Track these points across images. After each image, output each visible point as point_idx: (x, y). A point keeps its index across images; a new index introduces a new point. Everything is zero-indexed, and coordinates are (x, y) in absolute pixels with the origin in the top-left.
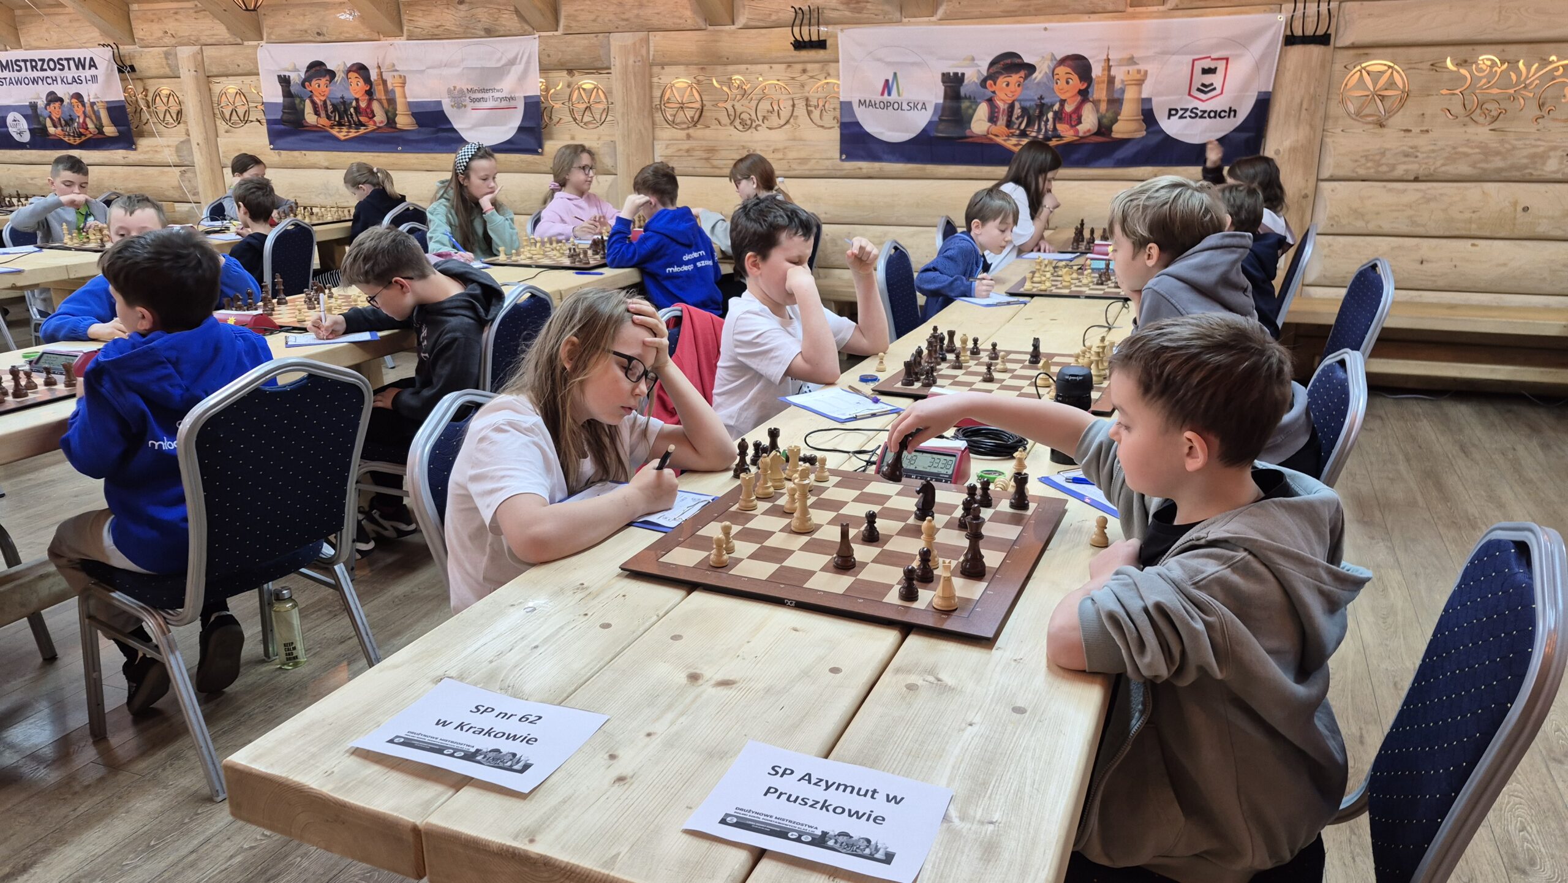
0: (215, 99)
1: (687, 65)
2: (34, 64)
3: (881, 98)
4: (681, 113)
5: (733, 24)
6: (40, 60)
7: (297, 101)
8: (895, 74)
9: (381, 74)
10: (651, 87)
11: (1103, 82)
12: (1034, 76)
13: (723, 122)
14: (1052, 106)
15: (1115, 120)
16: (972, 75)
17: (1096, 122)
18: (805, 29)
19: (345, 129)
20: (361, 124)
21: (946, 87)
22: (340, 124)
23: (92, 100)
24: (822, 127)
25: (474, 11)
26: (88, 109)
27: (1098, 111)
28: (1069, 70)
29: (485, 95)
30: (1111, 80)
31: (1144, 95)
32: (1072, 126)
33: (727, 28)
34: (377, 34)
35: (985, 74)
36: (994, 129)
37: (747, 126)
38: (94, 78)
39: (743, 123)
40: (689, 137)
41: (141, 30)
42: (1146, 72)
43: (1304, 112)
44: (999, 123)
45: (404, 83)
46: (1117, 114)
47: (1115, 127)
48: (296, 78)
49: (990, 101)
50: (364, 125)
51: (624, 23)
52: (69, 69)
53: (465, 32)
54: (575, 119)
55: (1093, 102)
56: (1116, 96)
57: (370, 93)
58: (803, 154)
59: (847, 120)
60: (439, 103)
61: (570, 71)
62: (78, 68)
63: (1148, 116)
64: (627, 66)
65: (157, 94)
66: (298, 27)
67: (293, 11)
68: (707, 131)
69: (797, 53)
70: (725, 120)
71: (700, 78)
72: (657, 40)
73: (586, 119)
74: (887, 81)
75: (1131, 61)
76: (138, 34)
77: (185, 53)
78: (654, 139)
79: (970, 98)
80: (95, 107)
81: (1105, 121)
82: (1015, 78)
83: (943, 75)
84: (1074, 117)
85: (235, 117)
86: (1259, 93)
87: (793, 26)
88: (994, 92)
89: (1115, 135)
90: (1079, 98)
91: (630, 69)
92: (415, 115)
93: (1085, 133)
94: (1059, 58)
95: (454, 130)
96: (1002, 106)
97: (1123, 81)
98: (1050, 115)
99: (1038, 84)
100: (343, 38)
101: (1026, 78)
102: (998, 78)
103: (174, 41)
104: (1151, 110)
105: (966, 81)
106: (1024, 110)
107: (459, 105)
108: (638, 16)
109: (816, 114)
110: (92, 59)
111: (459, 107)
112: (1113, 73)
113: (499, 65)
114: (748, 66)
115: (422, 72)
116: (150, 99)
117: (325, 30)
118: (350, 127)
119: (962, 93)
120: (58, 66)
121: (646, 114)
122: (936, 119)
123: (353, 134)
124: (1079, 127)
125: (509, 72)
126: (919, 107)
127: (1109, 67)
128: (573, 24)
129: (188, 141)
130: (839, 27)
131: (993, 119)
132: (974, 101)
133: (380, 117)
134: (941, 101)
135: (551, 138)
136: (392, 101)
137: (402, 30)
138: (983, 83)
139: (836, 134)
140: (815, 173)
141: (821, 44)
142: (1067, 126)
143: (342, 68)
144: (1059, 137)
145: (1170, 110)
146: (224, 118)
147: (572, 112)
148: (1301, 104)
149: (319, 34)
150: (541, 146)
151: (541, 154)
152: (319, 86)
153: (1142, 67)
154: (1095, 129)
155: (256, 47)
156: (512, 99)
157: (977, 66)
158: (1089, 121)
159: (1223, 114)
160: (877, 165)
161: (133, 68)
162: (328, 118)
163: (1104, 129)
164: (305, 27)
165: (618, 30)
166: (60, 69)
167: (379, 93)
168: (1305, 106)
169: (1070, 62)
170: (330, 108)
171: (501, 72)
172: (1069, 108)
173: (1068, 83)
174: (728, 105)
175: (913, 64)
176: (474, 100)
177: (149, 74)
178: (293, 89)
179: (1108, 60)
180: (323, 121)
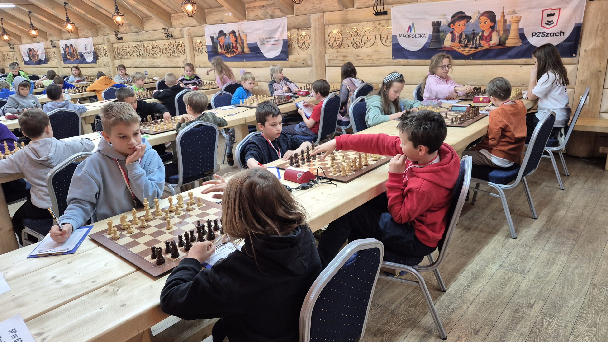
0: (194, 45)
1: (337, 24)
3: (407, 33)
4: (335, 43)
5: (353, 7)
7: (216, 45)
8: (413, 23)
9: (239, 34)
10: (324, 34)
11: (501, 22)
12: (471, 21)
13: (350, 46)
14: (479, 33)
15: (507, 39)
16: (445, 22)
17: (498, 40)
18: (378, 7)
19: (229, 54)
20: (234, 52)
21: (433, 27)
22: (228, 52)
24: (386, 46)
25: (267, 10)
27: (499, 35)
28: (486, 18)
29: (271, 40)
30: (505, 21)
31: (520, 27)
32: (487, 42)
33: (351, 9)
34: (239, 20)
35: (450, 21)
36: (454, 44)
37: (358, 47)
39: (357, 46)
40: (337, 52)
41: (174, 23)
42: (521, 17)
43: (599, 32)
44: (455, 42)
45: (246, 37)
46: (508, 36)
47: (507, 42)
48: (215, 36)
49: (452, 33)
50: (235, 52)
51: (315, 10)
53: (264, 17)
54: (299, 47)
55: (496, 31)
56: (507, 28)
57: (236, 41)
58: (378, 57)
59: (394, 43)
60: (257, 43)
61: (298, 29)
63: (522, 37)
64: (316, 26)
65: (179, 44)
66: (216, 19)
67: (214, 14)
68: (344, 49)
69: (376, 17)
71: (342, 29)
72: (327, 15)
73: (303, 46)
74: (410, 26)
75: (514, 12)
76: (173, 24)
77: (185, 29)
78: (325, 53)
79: (444, 32)
81: (502, 39)
82: (462, 22)
83: (432, 22)
84: (488, 38)
85: (199, 51)
86: (576, 24)
87: (374, 6)
88: (454, 29)
89: (507, 45)
90: (490, 30)
91: (317, 27)
92: (249, 48)
93: (493, 44)
94: (481, 13)
95: (261, 53)
96: (457, 34)
97: (510, 21)
98: (478, 37)
99: (473, 24)
100: (228, 22)
101: (467, 22)
102: (455, 23)
103: (182, 26)
104: (523, 34)
105: (442, 25)
106: (467, 36)
107: (263, 44)
108: (319, 7)
109: (384, 41)
111: (263, 45)
112: (506, 18)
113: (275, 29)
114: (359, 23)
115: (251, 32)
116: (177, 45)
117: (223, 20)
118: (231, 53)
119: (440, 30)
121: (322, 44)
122: (430, 41)
123: (232, 56)
124: (490, 42)
125: (278, 31)
126: (423, 36)
127: (504, 16)
128: (298, 12)
129: (187, 59)
130: (391, 6)
131: (453, 40)
132: (445, 33)
133: (240, 49)
134: (431, 33)
135: (291, 54)
136: (243, 43)
137: (246, 18)
138: (449, 25)
139: (390, 48)
140: (383, 64)
141: (385, 13)
142: (485, 42)
143: (228, 32)
144: (482, 47)
145: (533, 33)
146: (196, 51)
147: (298, 44)
148: (598, 28)
149: (222, 21)
150: (288, 57)
151: (288, 60)
152: (222, 39)
153: (519, 15)
154: (497, 43)
155: (204, 26)
156: (279, 40)
157: (447, 18)
158: (495, 40)
159: (557, 34)
160: (406, 61)
161: (172, 35)
162: (225, 50)
163: (501, 43)
164: (217, 19)
165: (313, 13)
167: (239, 41)
168: (599, 29)
169: (486, 14)
170: (225, 46)
171: (275, 31)
172: (486, 34)
173: (485, 23)
174: (352, 39)
175: (420, 19)
176: (267, 42)
177: (176, 37)
178: (215, 40)
179: (503, 12)
180: (223, 51)
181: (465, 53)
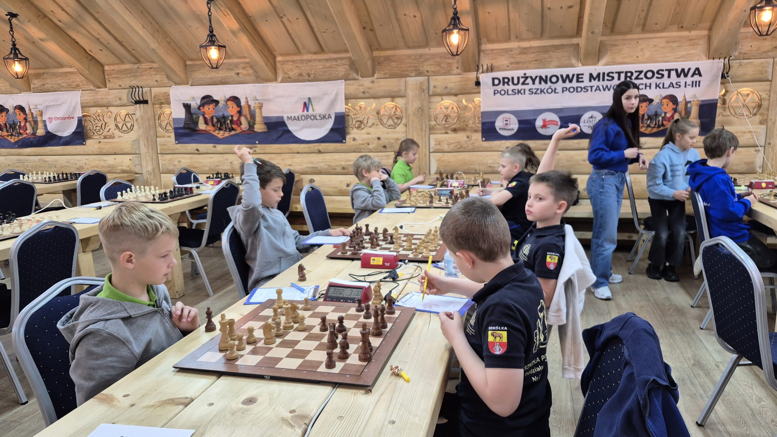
2: (629, 74)
6: (636, 72)
23: (687, 100)
26: (681, 107)
38: (696, 84)
52: (669, 76)
62: (678, 76)
80: (689, 105)
110: (697, 69)
120: (656, 75)
166: (657, 78)
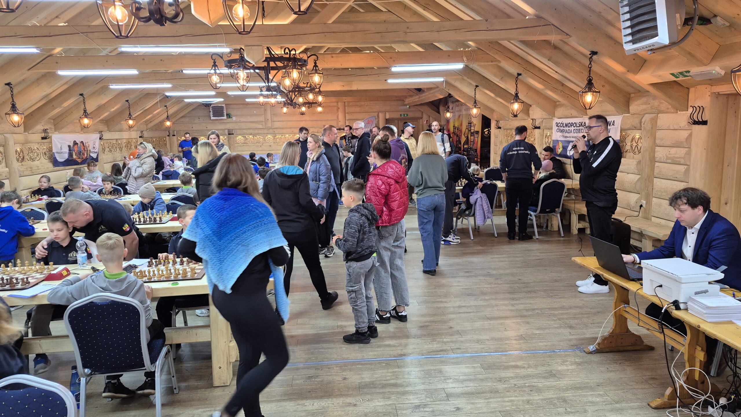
1: (19, 143)
4: (20, 158)
35: (73, 145)
39: (32, 159)
59: (54, 157)
69: (43, 140)
70: (29, 159)
71: (22, 147)
82: (76, 146)
83: (68, 146)
94: (80, 142)
99: (79, 147)
105: (71, 147)
114: (32, 144)
126: (65, 153)
130: (53, 134)
174: (29, 155)
175: (64, 143)
181: (79, 162)
